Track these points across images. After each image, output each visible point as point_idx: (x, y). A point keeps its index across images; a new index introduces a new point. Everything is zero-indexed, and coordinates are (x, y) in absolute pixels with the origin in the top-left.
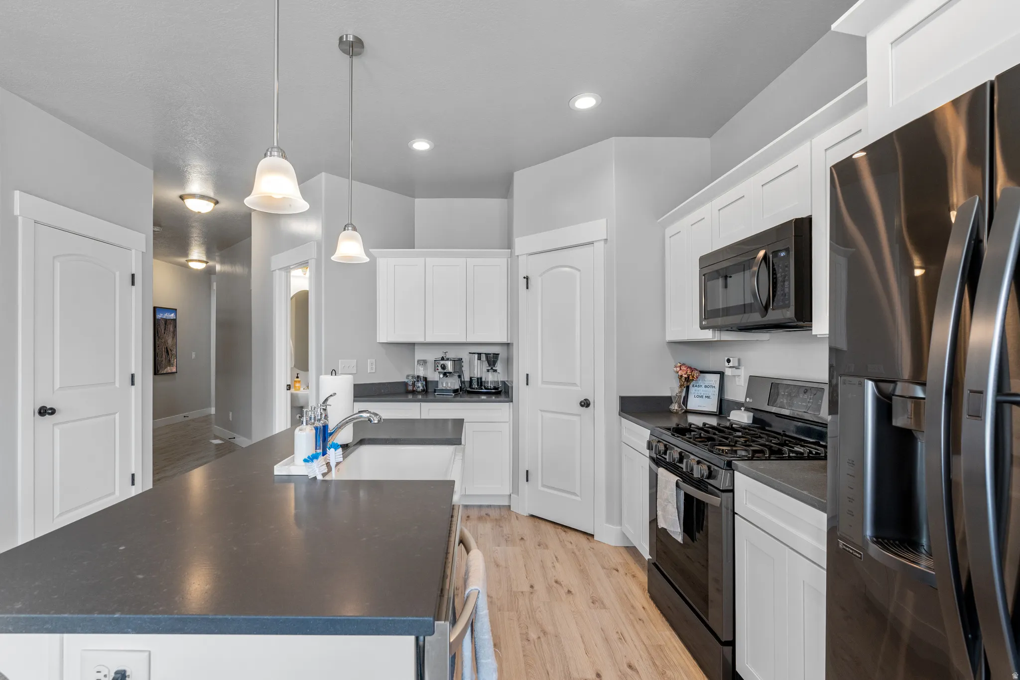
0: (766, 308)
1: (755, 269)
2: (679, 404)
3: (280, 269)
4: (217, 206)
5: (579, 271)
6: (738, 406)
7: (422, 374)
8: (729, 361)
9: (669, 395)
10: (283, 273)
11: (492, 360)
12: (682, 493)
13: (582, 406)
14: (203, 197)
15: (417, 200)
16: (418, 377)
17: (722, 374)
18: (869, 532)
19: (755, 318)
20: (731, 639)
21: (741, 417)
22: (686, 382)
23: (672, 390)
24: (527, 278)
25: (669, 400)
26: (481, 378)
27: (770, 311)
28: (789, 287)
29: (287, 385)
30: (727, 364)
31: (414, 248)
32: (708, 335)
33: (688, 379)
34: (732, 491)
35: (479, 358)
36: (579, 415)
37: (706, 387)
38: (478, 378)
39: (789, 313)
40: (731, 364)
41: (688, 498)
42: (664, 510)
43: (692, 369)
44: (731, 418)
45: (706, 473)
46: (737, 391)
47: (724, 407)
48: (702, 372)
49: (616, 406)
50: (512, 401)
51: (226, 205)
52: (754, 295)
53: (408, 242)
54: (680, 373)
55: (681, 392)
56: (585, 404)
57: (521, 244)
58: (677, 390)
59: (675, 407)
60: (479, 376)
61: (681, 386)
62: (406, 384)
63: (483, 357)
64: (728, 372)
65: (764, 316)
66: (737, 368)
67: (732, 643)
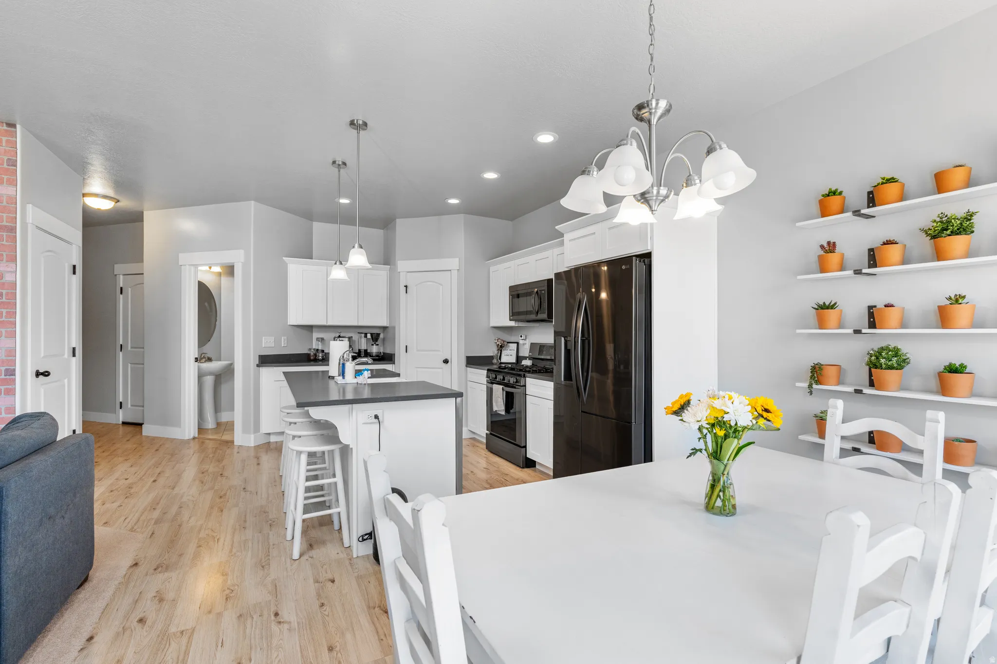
0: (537, 313)
1: (534, 296)
2: (497, 360)
3: (189, 265)
4: (118, 203)
5: (442, 285)
6: (525, 358)
7: (320, 348)
8: (521, 336)
9: (492, 355)
10: (193, 268)
11: (375, 338)
12: (505, 392)
13: (444, 362)
14: (105, 197)
15: (314, 223)
16: (318, 350)
17: (518, 343)
18: (563, 379)
19: (533, 317)
20: (525, 445)
21: (527, 363)
22: (501, 348)
23: (494, 352)
24: (406, 286)
25: (492, 357)
26: (367, 350)
27: (539, 314)
28: (545, 305)
29: (195, 358)
30: (520, 338)
31: (312, 259)
32: (512, 324)
33: (501, 347)
34: (525, 386)
35: (366, 336)
36: (442, 368)
37: (510, 350)
38: (365, 350)
39: (544, 316)
40: (522, 338)
41: (507, 393)
42: (497, 402)
43: (504, 341)
44: (523, 364)
45: (515, 381)
46: (525, 351)
47: (519, 359)
48: (508, 343)
49: (464, 361)
50: (394, 363)
51: (126, 203)
52: (533, 308)
53: (308, 255)
54: (497, 343)
55: (498, 353)
56: (446, 361)
57: (402, 265)
58: (496, 352)
59: (495, 361)
60: (365, 349)
61: (498, 350)
62: (308, 355)
63: (369, 336)
64: (521, 342)
65: (537, 316)
66: (525, 340)
67: (525, 447)
